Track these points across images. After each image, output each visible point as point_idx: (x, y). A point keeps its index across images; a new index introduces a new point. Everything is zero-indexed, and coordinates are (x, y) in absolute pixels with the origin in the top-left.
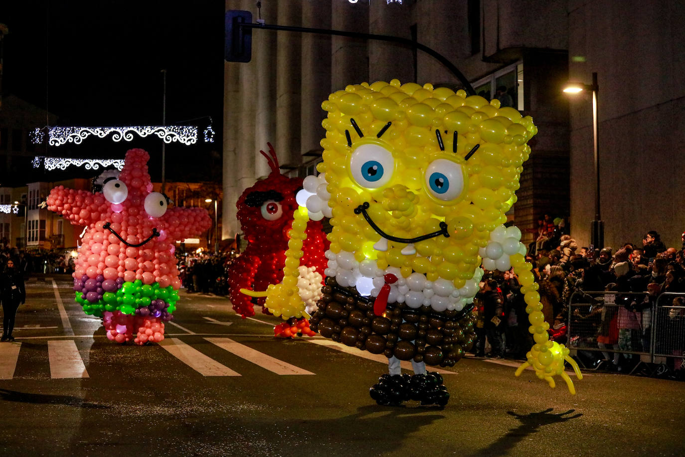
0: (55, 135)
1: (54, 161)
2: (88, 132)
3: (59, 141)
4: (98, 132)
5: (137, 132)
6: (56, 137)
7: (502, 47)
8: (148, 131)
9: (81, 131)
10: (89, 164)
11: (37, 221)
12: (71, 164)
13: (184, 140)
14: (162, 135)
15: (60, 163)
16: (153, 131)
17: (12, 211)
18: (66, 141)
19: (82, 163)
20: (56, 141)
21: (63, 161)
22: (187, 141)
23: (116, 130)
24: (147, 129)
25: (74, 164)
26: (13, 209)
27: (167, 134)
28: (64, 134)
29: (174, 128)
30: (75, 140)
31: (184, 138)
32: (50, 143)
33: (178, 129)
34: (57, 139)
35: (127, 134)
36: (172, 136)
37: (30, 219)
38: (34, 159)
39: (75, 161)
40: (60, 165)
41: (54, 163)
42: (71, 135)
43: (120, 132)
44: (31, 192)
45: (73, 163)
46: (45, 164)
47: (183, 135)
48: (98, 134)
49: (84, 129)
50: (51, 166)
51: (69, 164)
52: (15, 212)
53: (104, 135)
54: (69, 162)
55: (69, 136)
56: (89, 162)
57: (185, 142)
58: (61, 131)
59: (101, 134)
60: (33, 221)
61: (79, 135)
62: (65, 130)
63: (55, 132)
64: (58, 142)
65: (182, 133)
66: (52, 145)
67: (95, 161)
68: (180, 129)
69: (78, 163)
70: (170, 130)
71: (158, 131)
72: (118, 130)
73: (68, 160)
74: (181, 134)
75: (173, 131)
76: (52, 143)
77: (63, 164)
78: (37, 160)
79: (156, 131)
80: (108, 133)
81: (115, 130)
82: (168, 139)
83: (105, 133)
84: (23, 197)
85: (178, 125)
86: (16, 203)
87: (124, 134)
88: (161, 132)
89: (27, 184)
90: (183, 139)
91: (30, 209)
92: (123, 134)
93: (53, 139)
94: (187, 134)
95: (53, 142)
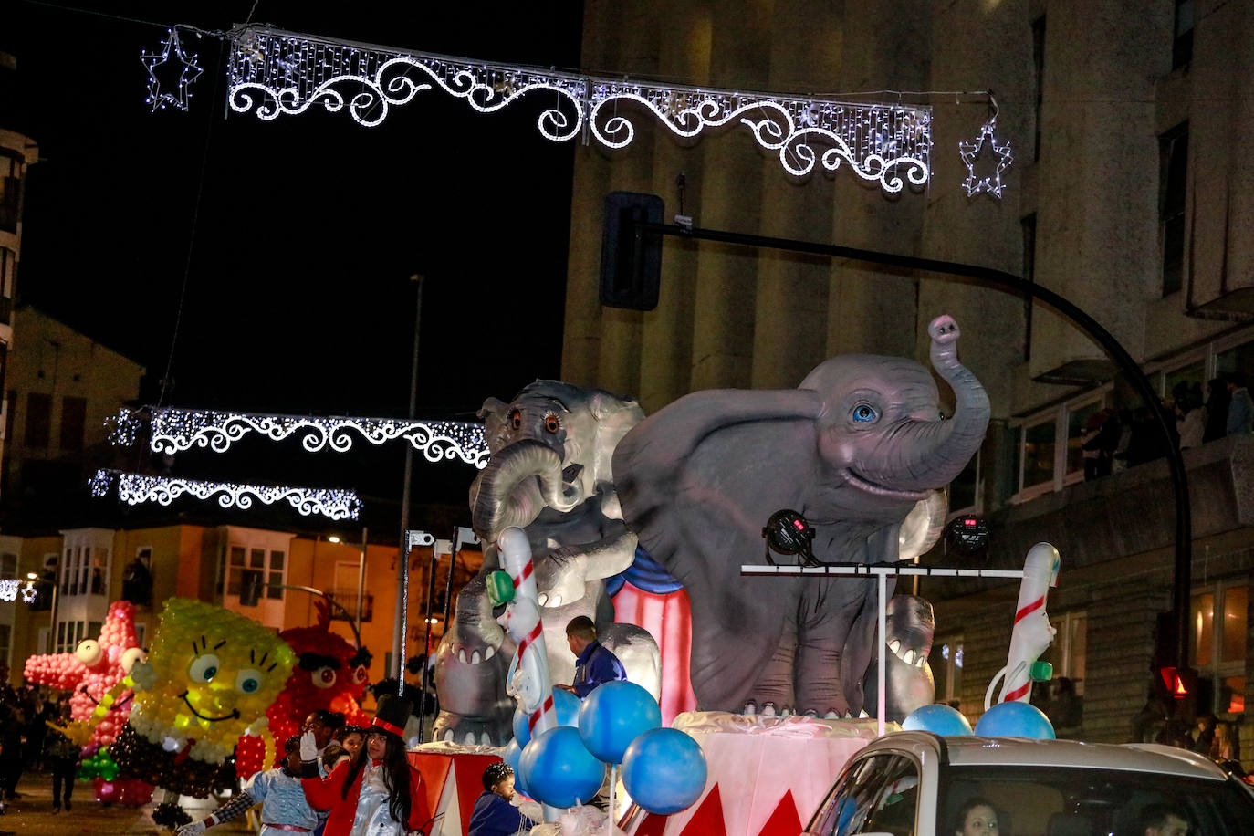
0: (165, 428)
1: (143, 484)
2: (244, 425)
3: (175, 442)
4: (271, 427)
5: (362, 431)
6: (169, 434)
7: (1231, 286)
8: (388, 430)
9: (227, 422)
10: (228, 494)
11: (80, 624)
12: (185, 494)
13: (473, 456)
14: (421, 441)
15: (158, 488)
16: (400, 432)
17: (20, 595)
18: (191, 443)
19: (213, 492)
20: (166, 443)
21: (165, 485)
22: (480, 461)
23: (312, 424)
24: (386, 426)
25: (192, 492)
26: (23, 591)
27: (432, 440)
28: (187, 426)
29: (452, 427)
30: (213, 442)
31: (473, 451)
32: (153, 447)
33: (458, 430)
34: (170, 438)
35: (337, 434)
36: (445, 445)
37: (65, 617)
38: (94, 475)
39: (195, 485)
40: (158, 492)
41: (143, 488)
42: (203, 430)
43: (323, 430)
44: (69, 552)
45: (189, 491)
46: (120, 489)
47: (471, 445)
48: (269, 432)
49: (237, 417)
50: (135, 495)
51: (180, 491)
52: (27, 598)
53: (283, 435)
54: (181, 487)
55: (198, 433)
56: (229, 490)
57: (475, 461)
58: (182, 420)
59: (275, 432)
60: (71, 624)
61: (223, 431)
62: (190, 418)
63: (165, 420)
64: (173, 446)
65: (469, 441)
66: (157, 450)
67: (242, 489)
68: (465, 431)
69: (201, 491)
70: (440, 432)
71: (412, 432)
72: (317, 424)
73: (176, 482)
74: (466, 443)
75: (447, 434)
76: (157, 446)
77: (166, 491)
78: (101, 477)
79: (407, 433)
80: (291, 430)
81: (309, 424)
82: (435, 452)
83: (285, 429)
84: (48, 564)
85: (460, 420)
86: (32, 576)
87: (331, 434)
88: (418, 435)
89: (61, 532)
90: (469, 454)
91: (65, 592)
92: (327, 435)
93: (160, 437)
94: (479, 443)
95: (161, 445)
